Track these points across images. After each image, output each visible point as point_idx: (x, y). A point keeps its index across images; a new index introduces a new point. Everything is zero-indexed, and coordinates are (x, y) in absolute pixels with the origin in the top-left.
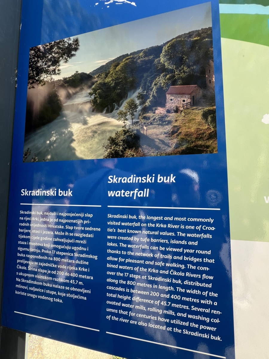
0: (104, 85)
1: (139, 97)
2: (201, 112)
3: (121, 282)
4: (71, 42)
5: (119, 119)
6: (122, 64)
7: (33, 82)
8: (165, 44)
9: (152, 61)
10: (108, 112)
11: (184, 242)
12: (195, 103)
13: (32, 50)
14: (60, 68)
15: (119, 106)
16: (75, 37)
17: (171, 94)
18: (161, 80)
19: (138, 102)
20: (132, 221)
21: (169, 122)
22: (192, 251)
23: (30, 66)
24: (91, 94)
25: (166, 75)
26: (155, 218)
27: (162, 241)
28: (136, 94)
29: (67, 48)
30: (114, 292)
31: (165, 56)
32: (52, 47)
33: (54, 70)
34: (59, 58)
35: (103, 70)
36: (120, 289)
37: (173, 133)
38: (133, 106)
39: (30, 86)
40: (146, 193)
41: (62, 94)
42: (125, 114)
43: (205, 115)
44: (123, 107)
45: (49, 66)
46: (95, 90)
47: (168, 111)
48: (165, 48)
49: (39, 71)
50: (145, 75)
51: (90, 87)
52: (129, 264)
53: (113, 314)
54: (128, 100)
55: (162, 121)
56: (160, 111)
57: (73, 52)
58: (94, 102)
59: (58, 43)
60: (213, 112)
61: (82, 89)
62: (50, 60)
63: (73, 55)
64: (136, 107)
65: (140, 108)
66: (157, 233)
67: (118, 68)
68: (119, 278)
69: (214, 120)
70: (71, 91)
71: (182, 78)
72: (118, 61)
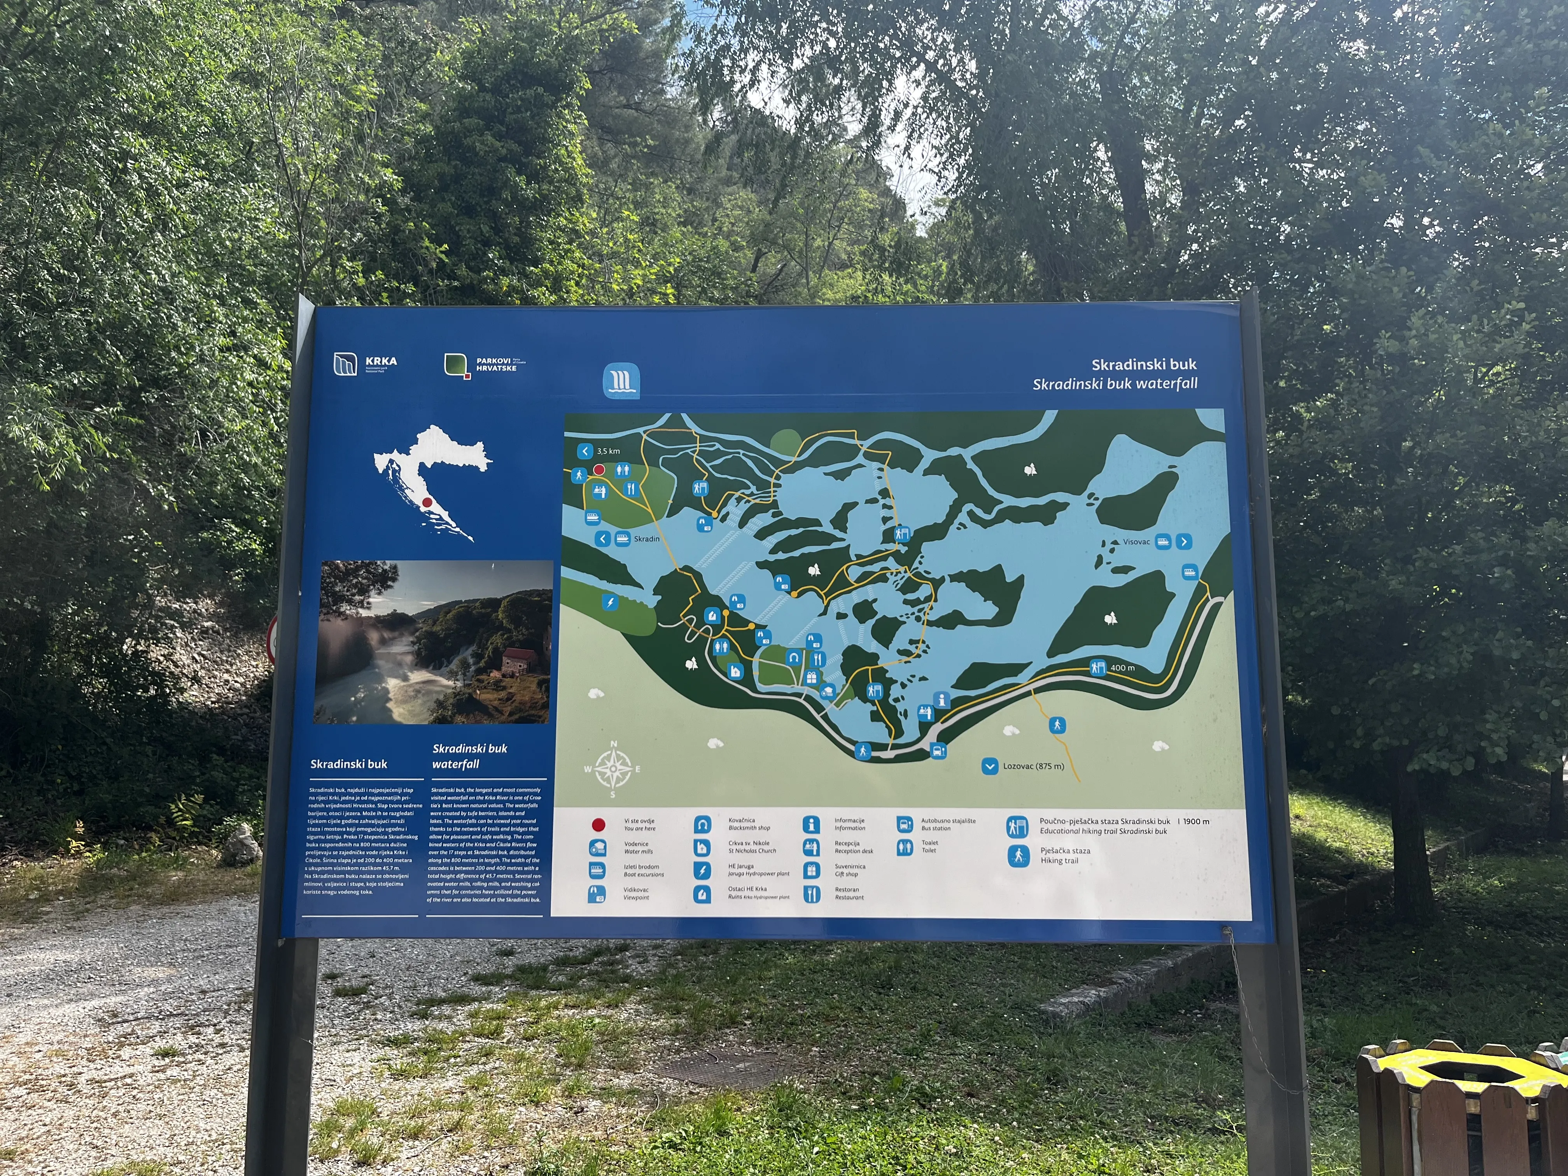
0: (430, 635)
1: (473, 656)
2: (536, 680)
3: (446, 860)
4: (386, 567)
5: (448, 679)
6: (453, 612)
7: (328, 613)
8: (504, 598)
9: (489, 615)
10: (434, 668)
11: (512, 813)
12: (530, 670)
13: (325, 564)
14: (371, 600)
15: (450, 662)
16: (393, 562)
17: (509, 657)
18: (497, 640)
19: (471, 661)
20: (459, 794)
21: (504, 688)
22: (519, 821)
23: (322, 589)
24: (413, 643)
25: (503, 635)
26: (484, 791)
27: (490, 814)
28: (470, 651)
29: (381, 574)
30: (436, 872)
31: (504, 612)
32: (358, 569)
33: (362, 602)
34: (369, 586)
35: (430, 615)
36: (443, 868)
37: (508, 699)
38: (465, 665)
39: (322, 617)
40: (475, 764)
41: (374, 637)
42: (456, 674)
43: (540, 684)
44: (453, 666)
45: (354, 595)
46: (419, 640)
47: (504, 676)
48: (504, 603)
49: (339, 599)
50: (481, 630)
51: (412, 634)
52: (454, 841)
53: (433, 896)
54: (460, 657)
55: (498, 686)
56: (495, 674)
57: (389, 583)
58: (418, 654)
59: (368, 565)
60: (547, 681)
61: (402, 635)
62: (355, 586)
63: (390, 587)
64: (469, 666)
65: (473, 668)
66: (485, 806)
67: (450, 616)
68: (443, 857)
69: (547, 690)
70: (386, 635)
71: (519, 640)
72: (449, 607)
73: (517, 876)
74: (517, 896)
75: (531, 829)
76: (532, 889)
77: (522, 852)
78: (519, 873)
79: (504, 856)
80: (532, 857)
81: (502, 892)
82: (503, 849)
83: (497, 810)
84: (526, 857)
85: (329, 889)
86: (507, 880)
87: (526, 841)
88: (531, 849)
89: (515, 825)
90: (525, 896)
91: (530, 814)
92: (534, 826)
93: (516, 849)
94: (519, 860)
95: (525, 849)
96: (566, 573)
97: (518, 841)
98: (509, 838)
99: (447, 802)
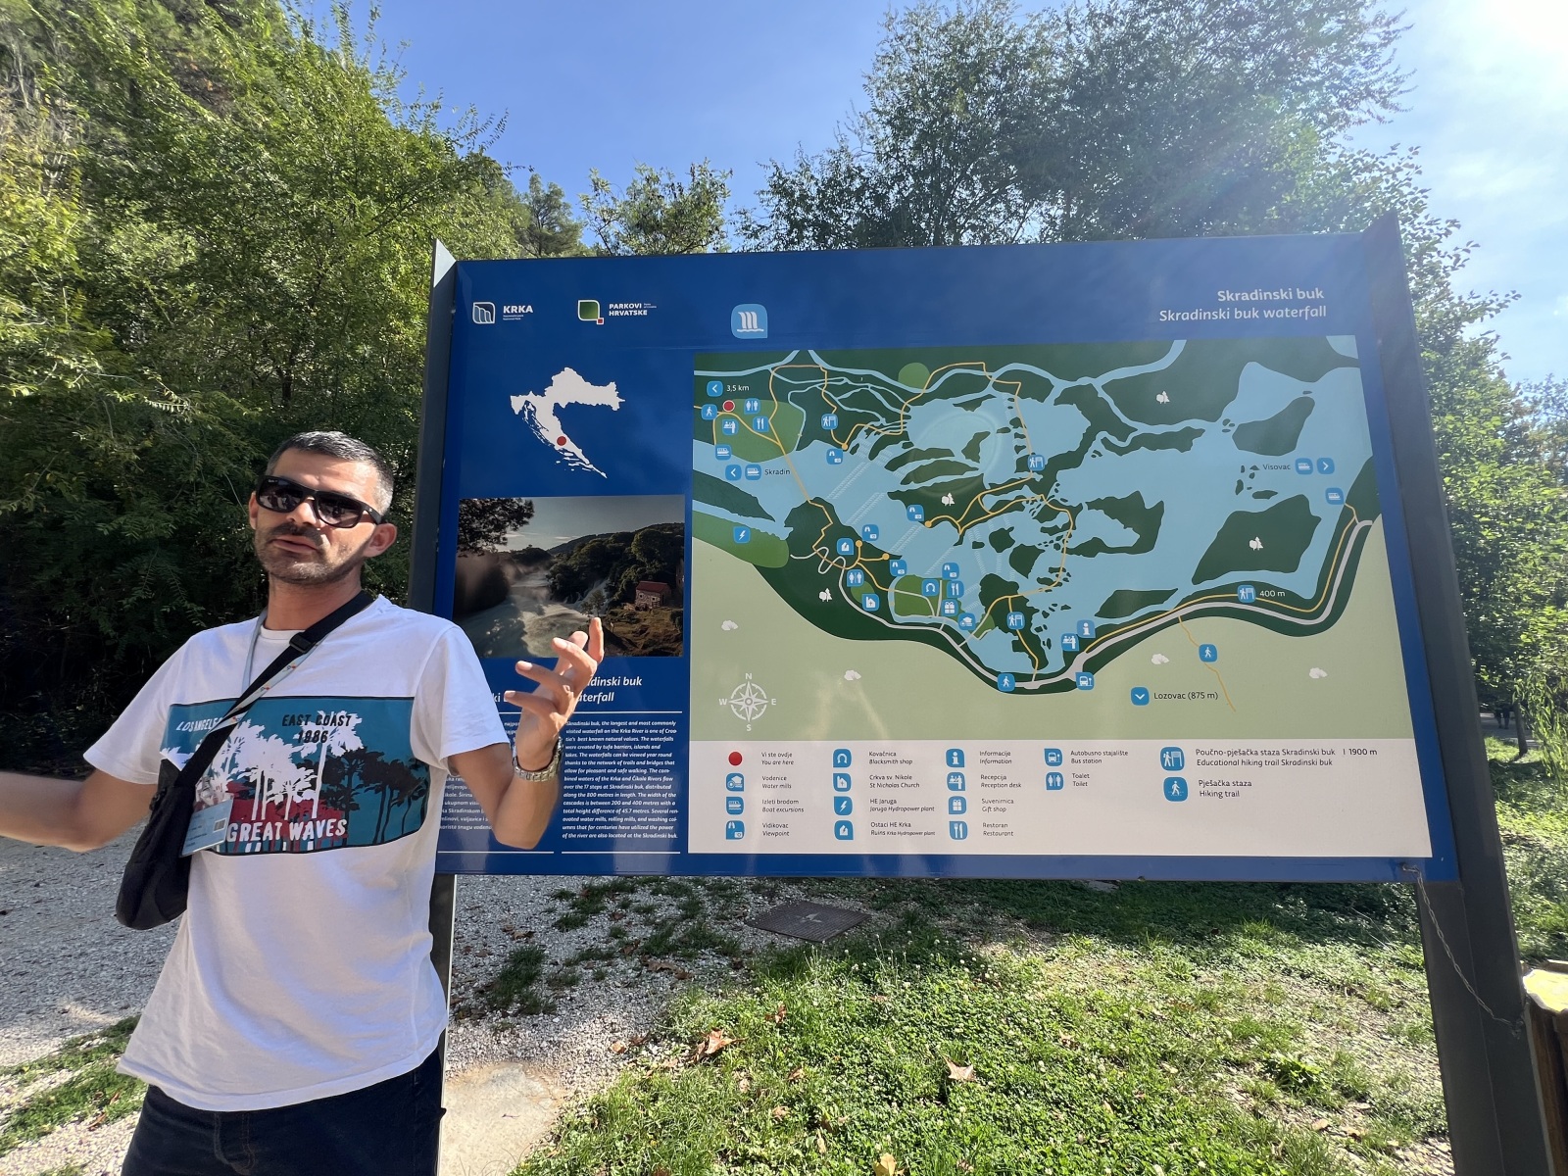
0: (564, 569)
1: (606, 589)
2: (669, 613)
3: (581, 795)
4: (522, 504)
5: (582, 612)
6: (588, 546)
7: (465, 549)
8: (637, 532)
9: (622, 549)
10: (569, 602)
11: (647, 747)
12: (664, 602)
13: (463, 502)
14: (506, 536)
15: (584, 596)
16: (529, 499)
17: (642, 590)
18: (631, 573)
19: (605, 594)
20: (594, 728)
21: (638, 621)
22: (654, 755)
23: (460, 526)
24: (548, 577)
25: (636, 568)
26: (619, 724)
27: (626, 747)
28: (603, 585)
29: (516, 511)
30: (571, 807)
31: (637, 545)
32: (494, 506)
33: (498, 538)
34: (505, 522)
35: (565, 549)
36: (579, 803)
37: (642, 632)
38: (599, 598)
39: (459, 553)
40: (611, 697)
41: (509, 571)
42: (590, 607)
43: (673, 617)
44: (587, 599)
45: (490, 531)
46: (554, 574)
47: (637, 609)
48: (637, 537)
49: (476, 535)
50: (615, 564)
51: (548, 568)
52: (590, 775)
53: (569, 831)
54: (594, 591)
55: (631, 619)
56: (629, 607)
57: (525, 519)
58: (553, 588)
59: (504, 502)
60: (680, 614)
61: (537, 569)
62: (492, 523)
63: (525, 523)
64: (603, 599)
65: (607, 601)
66: (620, 739)
67: (584, 550)
68: (578, 791)
69: (681, 623)
70: (522, 569)
71: (653, 575)
72: (583, 541)
73: (653, 811)
74: (653, 832)
75: (667, 763)
76: (669, 824)
77: (658, 787)
78: (656, 808)
79: (641, 790)
80: (668, 791)
81: (639, 827)
82: (638, 783)
83: (632, 743)
84: (662, 791)
85: (465, 824)
86: (643, 816)
87: (662, 775)
88: (667, 783)
89: (651, 759)
90: (662, 832)
91: (665, 747)
92: (670, 759)
93: (651, 783)
94: (655, 795)
95: (661, 783)
96: (698, 506)
97: (653, 775)
98: (645, 771)
99: (582, 735)
